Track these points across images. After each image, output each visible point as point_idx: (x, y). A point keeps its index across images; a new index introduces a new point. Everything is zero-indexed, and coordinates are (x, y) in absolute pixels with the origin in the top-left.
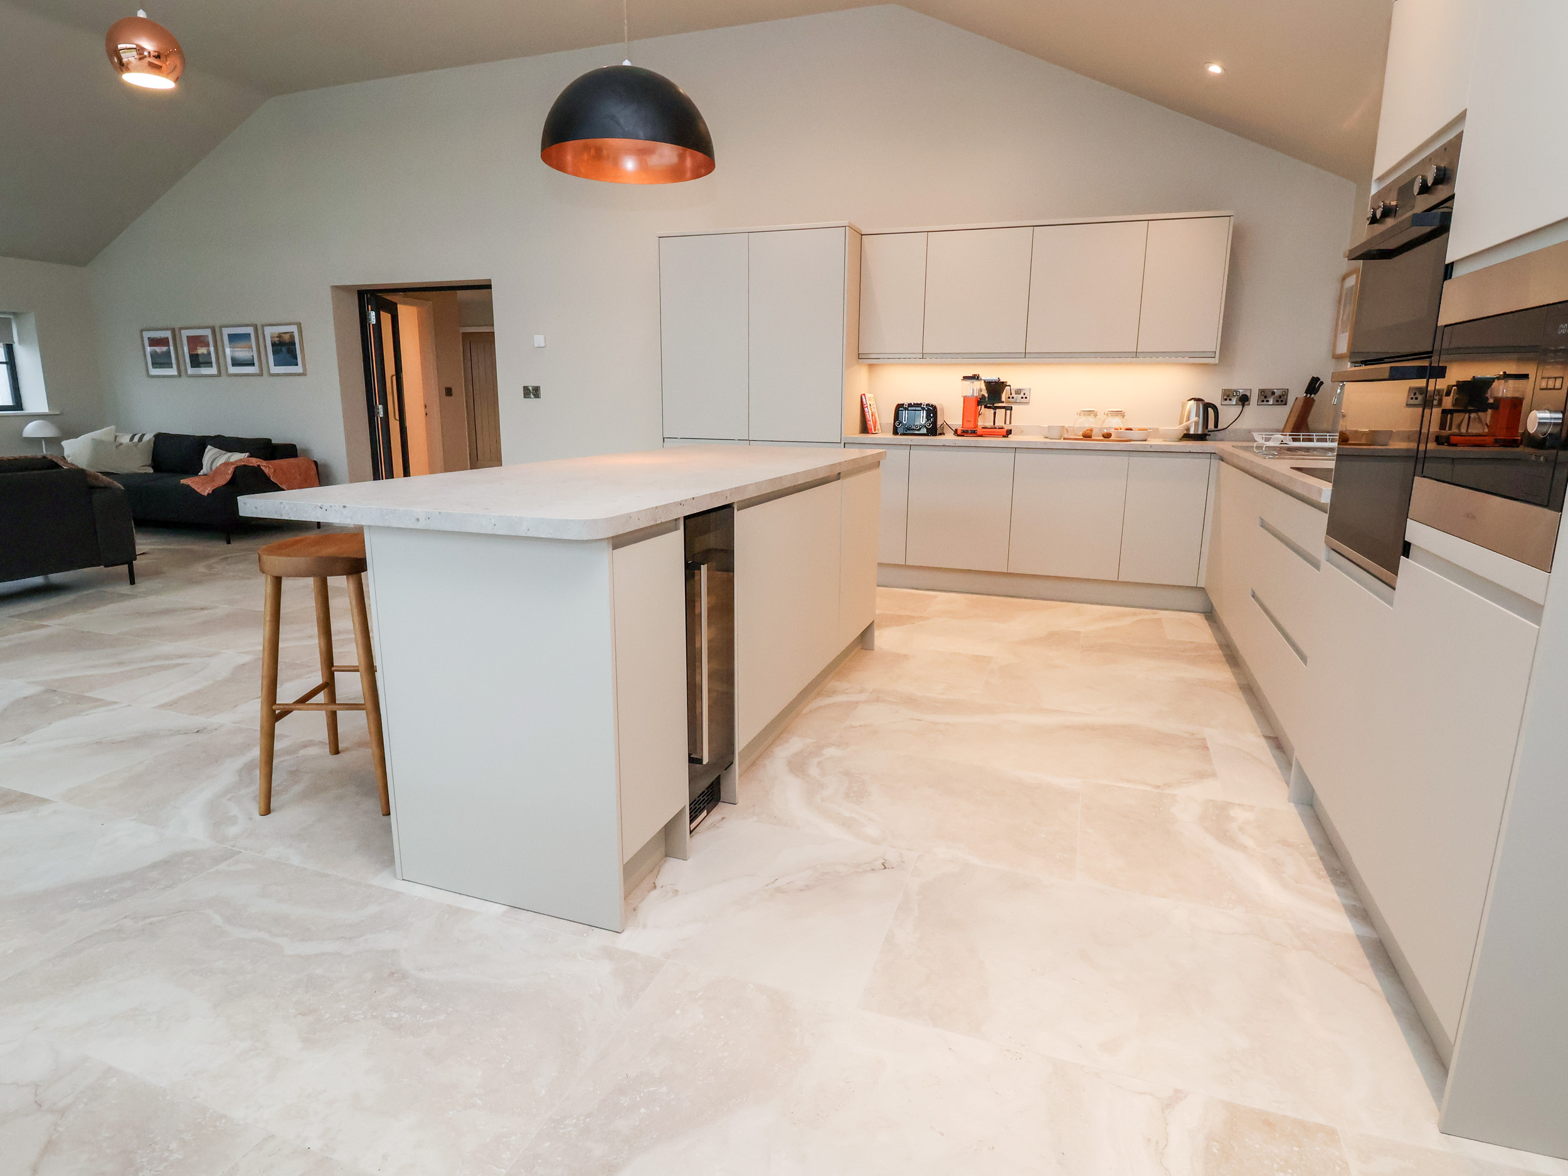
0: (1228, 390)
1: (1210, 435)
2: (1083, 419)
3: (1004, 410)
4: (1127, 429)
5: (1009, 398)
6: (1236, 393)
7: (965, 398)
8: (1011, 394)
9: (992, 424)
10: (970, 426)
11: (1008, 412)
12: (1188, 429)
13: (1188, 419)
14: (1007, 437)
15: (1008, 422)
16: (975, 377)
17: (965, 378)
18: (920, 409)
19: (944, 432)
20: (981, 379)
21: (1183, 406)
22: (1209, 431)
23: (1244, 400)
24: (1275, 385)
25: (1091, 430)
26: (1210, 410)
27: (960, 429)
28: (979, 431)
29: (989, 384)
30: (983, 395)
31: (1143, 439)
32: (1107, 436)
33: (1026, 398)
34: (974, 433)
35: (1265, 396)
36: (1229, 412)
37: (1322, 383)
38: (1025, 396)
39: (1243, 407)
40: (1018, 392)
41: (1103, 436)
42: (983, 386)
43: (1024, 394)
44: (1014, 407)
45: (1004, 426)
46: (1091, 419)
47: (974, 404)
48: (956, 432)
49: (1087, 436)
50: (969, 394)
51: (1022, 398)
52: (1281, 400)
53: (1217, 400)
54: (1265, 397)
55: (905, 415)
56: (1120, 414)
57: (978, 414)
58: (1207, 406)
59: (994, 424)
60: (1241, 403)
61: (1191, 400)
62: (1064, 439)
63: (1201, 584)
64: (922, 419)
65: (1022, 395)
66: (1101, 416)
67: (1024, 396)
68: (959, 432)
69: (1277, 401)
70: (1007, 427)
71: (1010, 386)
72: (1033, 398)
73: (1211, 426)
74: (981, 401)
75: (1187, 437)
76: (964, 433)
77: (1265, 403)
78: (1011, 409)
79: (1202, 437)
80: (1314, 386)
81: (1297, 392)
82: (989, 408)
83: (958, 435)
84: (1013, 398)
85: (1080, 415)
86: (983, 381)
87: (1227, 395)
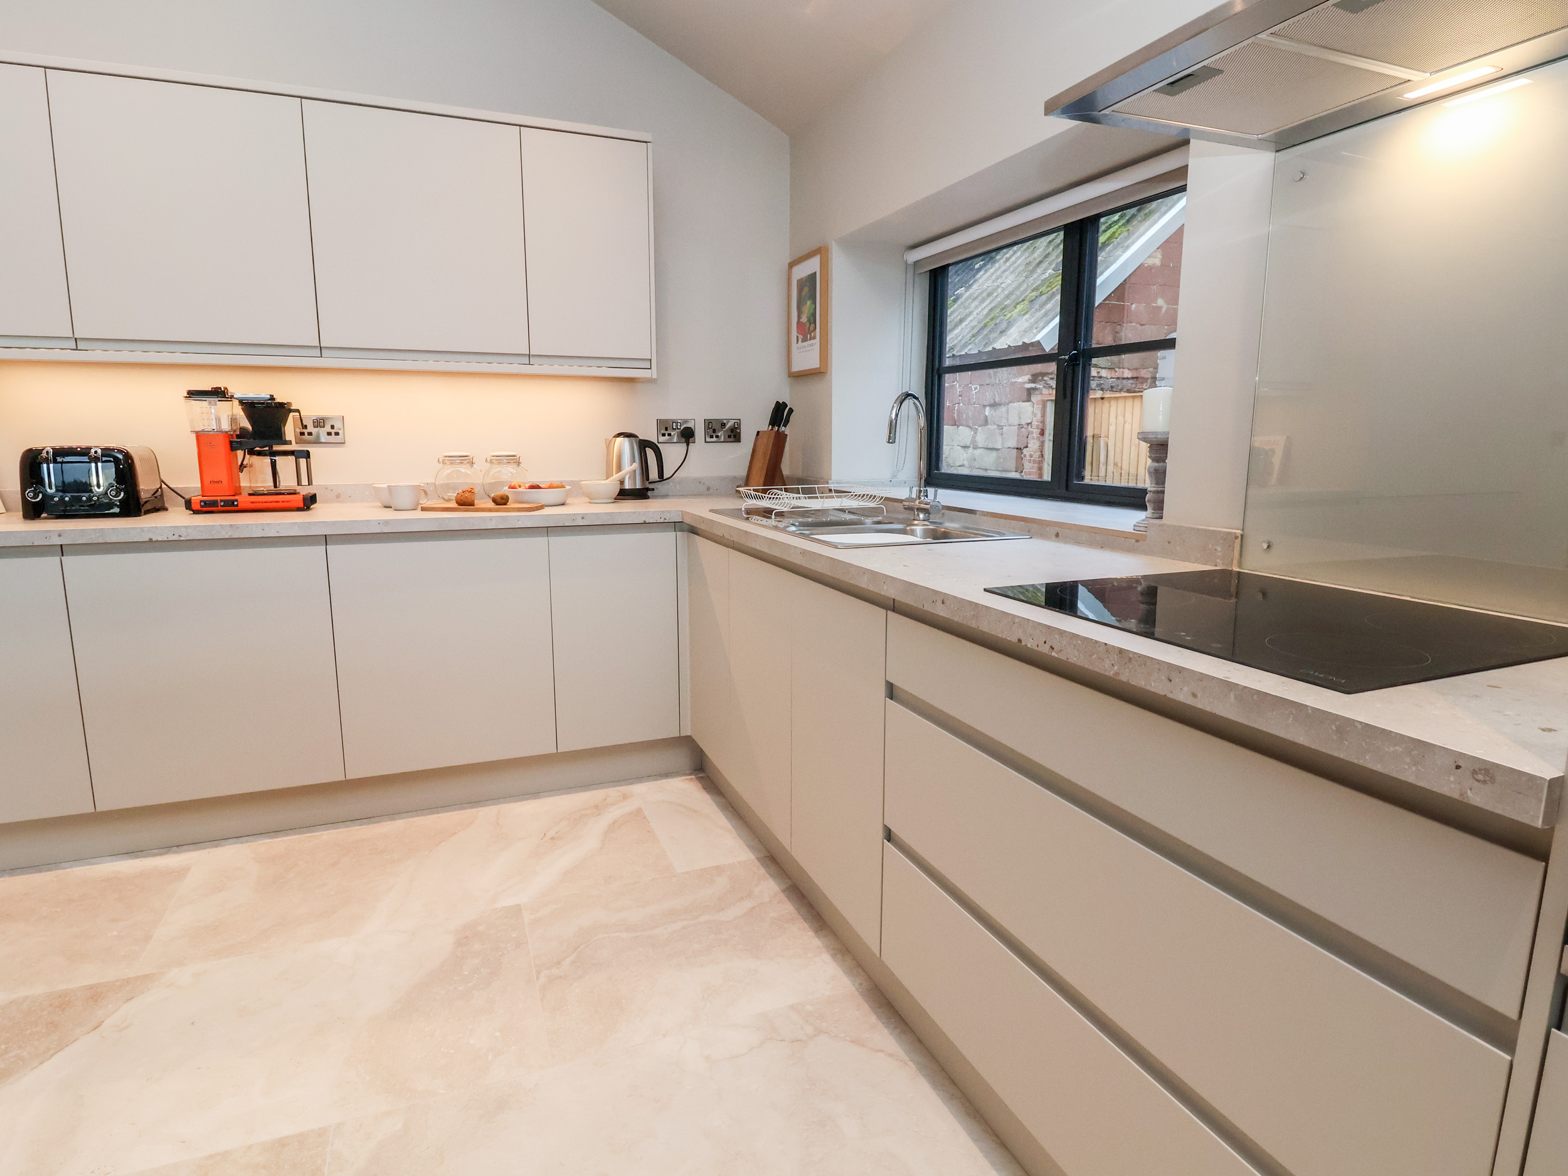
0: (666, 421)
1: (653, 490)
2: (449, 470)
3: (292, 458)
4: (532, 487)
5: (302, 434)
6: (677, 426)
7: (200, 436)
8: (306, 427)
9: (272, 484)
10: (221, 494)
11: (303, 461)
12: (622, 482)
13: (619, 469)
14: (308, 508)
15: (305, 481)
16: (219, 393)
17: (193, 394)
18: (86, 459)
19: (167, 505)
20: (232, 397)
21: (609, 445)
22: (650, 483)
23: (687, 435)
24: (724, 413)
25: (471, 492)
26: (650, 453)
27: (197, 498)
28: (243, 500)
29: (250, 407)
30: (243, 429)
31: (560, 501)
32: (501, 501)
33: (337, 434)
34: (230, 507)
35: (714, 428)
36: (672, 453)
37: (791, 411)
38: (335, 430)
39: (688, 445)
40: (319, 423)
41: (494, 501)
42: (239, 411)
43: (332, 427)
44: (314, 450)
45: (299, 489)
46: (464, 469)
47: (222, 447)
48: (188, 504)
49: (465, 503)
50: (211, 426)
51: (329, 434)
52: (734, 435)
53: (651, 435)
54: (714, 431)
55: (50, 472)
56: (514, 460)
57: (236, 470)
58: (644, 445)
59: (275, 486)
60: (683, 440)
61: (619, 435)
62: (423, 509)
63: (687, 731)
64: (101, 479)
65: (328, 428)
66: (480, 465)
67: (333, 431)
68: (196, 506)
69: (729, 437)
70: (305, 490)
71: (298, 411)
72: (350, 433)
73: (654, 474)
74: (238, 441)
75: (624, 494)
76: (208, 507)
77: (714, 439)
78: (307, 455)
79: (641, 494)
80: (780, 414)
81: (755, 422)
82: (259, 454)
83: (196, 512)
84: (310, 434)
85: (444, 463)
86: (236, 403)
87: (665, 427)
